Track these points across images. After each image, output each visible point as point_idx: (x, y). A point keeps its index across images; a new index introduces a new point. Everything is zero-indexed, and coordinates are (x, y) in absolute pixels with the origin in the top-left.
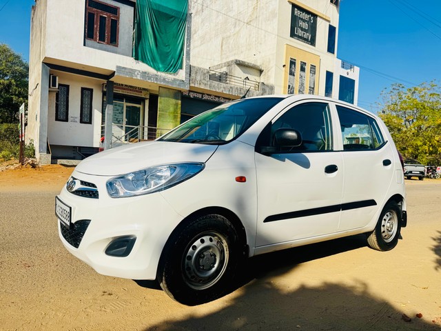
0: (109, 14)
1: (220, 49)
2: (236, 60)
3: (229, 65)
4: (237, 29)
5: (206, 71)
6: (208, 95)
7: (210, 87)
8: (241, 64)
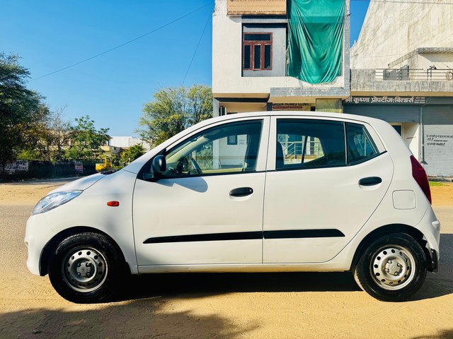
0: (262, 42)
1: (407, 39)
2: (419, 49)
3: (410, 56)
4: (427, 10)
5: (370, 72)
6: (377, 97)
7: (377, 88)
8: (425, 52)
